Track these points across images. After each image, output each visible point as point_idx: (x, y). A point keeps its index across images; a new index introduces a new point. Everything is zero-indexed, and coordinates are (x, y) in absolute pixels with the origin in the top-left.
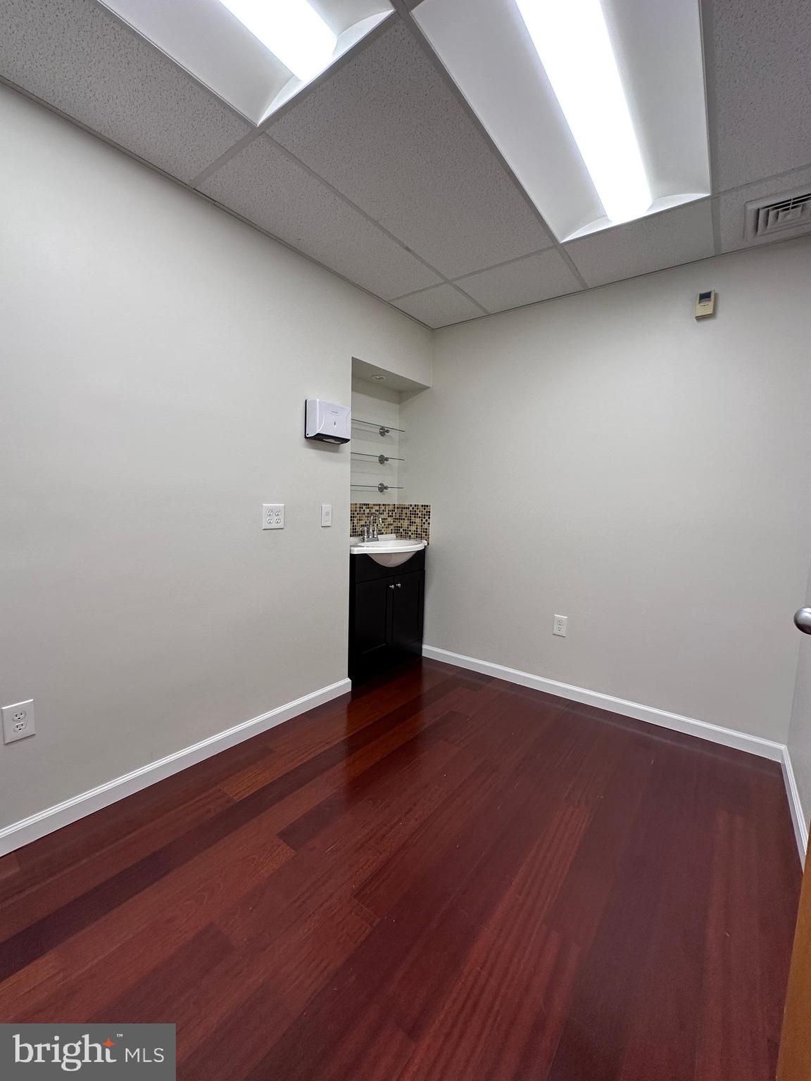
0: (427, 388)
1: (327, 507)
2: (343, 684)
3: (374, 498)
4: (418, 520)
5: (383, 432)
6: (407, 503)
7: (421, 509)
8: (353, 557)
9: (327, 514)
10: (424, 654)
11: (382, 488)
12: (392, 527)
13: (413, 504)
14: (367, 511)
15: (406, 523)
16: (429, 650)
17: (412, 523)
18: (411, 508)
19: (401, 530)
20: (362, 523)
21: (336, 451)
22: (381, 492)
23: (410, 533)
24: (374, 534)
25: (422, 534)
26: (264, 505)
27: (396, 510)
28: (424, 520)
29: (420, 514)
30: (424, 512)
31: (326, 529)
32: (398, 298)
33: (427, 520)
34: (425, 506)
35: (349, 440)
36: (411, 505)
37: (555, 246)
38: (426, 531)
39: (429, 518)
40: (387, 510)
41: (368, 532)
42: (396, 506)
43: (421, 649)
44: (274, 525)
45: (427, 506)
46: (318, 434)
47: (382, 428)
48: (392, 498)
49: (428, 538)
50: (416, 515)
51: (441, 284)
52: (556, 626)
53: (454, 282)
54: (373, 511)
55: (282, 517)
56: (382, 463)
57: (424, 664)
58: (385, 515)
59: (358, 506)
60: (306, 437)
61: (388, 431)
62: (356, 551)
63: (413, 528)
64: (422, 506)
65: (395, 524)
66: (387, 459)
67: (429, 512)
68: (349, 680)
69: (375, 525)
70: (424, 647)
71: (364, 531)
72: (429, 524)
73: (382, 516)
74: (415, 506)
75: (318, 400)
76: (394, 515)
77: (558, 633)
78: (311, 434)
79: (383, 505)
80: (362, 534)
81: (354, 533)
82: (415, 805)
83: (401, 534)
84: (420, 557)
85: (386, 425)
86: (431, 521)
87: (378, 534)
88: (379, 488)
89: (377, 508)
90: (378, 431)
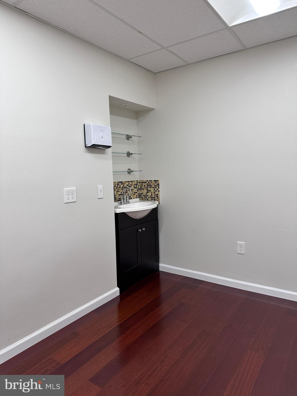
0: (153, 109)
1: (100, 187)
2: (115, 291)
3: (126, 178)
4: (152, 190)
5: (128, 137)
6: (145, 180)
7: (154, 182)
8: (116, 215)
9: (101, 191)
10: (161, 269)
11: (130, 172)
12: (136, 194)
13: (149, 180)
14: (122, 186)
15: (145, 192)
16: (164, 266)
17: (148, 191)
18: (147, 183)
19: (142, 196)
20: (119, 193)
21: (103, 153)
22: (129, 174)
23: (148, 197)
24: (127, 200)
25: (155, 198)
26: (64, 189)
27: (138, 183)
28: (156, 189)
29: (153, 186)
30: (156, 184)
31: (100, 200)
32: (134, 58)
33: (157, 189)
34: (156, 181)
35: (111, 147)
36: (147, 181)
37: (226, 28)
38: (157, 196)
39: (159, 188)
40: (133, 184)
41: (123, 198)
42: (138, 182)
43: (158, 266)
44: (71, 200)
45: (157, 181)
46: (93, 145)
47: (127, 135)
48: (136, 177)
49: (159, 200)
50: (151, 186)
51: (160, 49)
52: (238, 248)
53: (168, 48)
54: (125, 185)
55: (75, 195)
56: (128, 157)
57: (161, 276)
58: (132, 188)
59: (116, 183)
60: (86, 147)
61: (131, 137)
62: (118, 211)
63: (149, 194)
64: (154, 181)
65: (138, 192)
66: (131, 154)
67: (159, 184)
68: (118, 289)
69: (127, 194)
70: (161, 265)
71: (121, 198)
72: (159, 191)
73: (131, 188)
74: (150, 181)
75: (92, 124)
76: (137, 187)
77: (240, 252)
78: (89, 145)
79: (131, 181)
80: (120, 200)
81: (116, 200)
82: (166, 357)
83: (143, 198)
84: (154, 212)
85: (130, 134)
86: (160, 189)
87: (129, 199)
88: (128, 172)
89: (127, 183)
90: (125, 137)
